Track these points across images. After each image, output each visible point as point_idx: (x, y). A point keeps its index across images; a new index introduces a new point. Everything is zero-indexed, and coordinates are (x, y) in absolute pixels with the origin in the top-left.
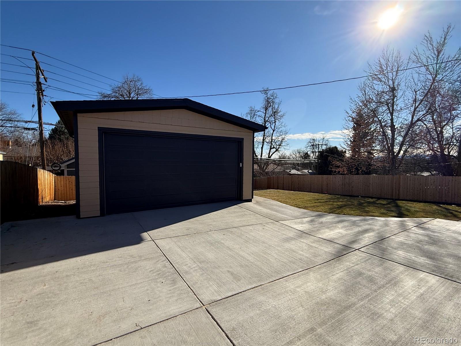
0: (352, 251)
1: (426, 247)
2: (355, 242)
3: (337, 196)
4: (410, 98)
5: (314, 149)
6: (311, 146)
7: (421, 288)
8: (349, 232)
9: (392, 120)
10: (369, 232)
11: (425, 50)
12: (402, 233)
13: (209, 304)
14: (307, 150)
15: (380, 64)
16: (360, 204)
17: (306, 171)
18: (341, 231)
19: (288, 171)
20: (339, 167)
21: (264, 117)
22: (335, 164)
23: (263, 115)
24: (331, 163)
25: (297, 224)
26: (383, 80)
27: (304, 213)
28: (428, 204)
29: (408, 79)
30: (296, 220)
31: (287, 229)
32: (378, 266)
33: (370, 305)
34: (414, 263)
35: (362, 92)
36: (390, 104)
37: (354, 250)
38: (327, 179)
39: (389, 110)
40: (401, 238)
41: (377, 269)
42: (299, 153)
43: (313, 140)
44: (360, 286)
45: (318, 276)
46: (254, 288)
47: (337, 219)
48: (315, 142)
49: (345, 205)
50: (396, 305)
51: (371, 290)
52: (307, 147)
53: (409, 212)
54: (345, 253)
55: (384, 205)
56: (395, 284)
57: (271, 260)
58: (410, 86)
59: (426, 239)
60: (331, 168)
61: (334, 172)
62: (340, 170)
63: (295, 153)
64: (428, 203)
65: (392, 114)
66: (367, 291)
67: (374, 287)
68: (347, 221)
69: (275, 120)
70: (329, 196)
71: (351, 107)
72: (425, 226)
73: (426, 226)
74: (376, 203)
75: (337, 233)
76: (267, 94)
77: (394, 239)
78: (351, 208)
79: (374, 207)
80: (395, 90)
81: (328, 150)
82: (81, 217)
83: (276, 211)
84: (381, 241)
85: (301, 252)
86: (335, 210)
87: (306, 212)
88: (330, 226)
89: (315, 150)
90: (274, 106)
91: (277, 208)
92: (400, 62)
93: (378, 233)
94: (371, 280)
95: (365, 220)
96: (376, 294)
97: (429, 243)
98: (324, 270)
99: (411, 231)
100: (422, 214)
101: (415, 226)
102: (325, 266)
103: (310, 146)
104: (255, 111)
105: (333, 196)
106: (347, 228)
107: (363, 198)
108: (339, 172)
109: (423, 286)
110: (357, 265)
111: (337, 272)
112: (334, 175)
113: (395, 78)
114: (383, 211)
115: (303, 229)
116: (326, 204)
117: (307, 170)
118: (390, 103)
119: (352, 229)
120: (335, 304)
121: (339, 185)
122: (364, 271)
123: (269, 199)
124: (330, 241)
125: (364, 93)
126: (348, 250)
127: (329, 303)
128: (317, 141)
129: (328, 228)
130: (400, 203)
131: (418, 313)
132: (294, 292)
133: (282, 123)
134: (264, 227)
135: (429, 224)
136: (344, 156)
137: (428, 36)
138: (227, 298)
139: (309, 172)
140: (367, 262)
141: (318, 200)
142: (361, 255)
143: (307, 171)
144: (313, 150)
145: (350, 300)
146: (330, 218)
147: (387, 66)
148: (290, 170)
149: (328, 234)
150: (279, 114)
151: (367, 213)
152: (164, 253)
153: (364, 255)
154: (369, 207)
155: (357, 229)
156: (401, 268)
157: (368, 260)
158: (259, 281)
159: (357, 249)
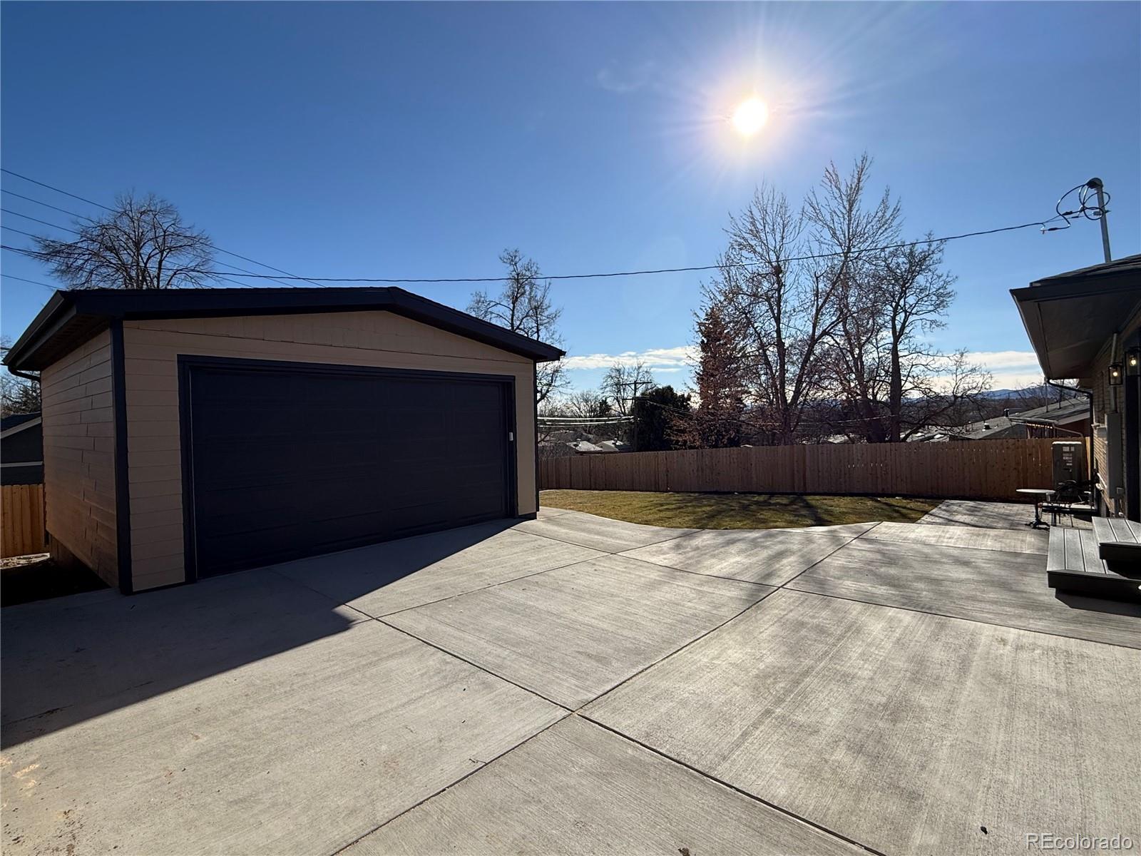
0: (772, 591)
1: (882, 570)
2: (772, 575)
3: (692, 495)
4: (808, 290)
5: (619, 391)
6: (614, 386)
7: (894, 631)
8: (754, 560)
9: (778, 331)
10: (787, 557)
11: (829, 198)
12: (840, 551)
13: (581, 708)
14: (604, 394)
15: (752, 218)
16: (745, 508)
17: (610, 443)
18: (738, 559)
19: (572, 444)
20: (683, 431)
21: (510, 317)
22: (675, 426)
23: (509, 313)
24: (668, 423)
25: (654, 555)
26: (759, 249)
27: (657, 533)
28: (856, 498)
29: (803, 251)
30: (648, 548)
31: (641, 566)
32: (824, 609)
33: (835, 664)
34: (873, 597)
35: (723, 274)
36: (772, 300)
37: (776, 588)
38: (666, 459)
39: (773, 312)
40: (839, 560)
41: (824, 614)
42: (586, 401)
43: (618, 371)
44: (810, 642)
45: (738, 637)
46: (643, 671)
47: (720, 540)
48: (622, 376)
49: (719, 512)
50: (870, 659)
51: (827, 644)
52: (605, 388)
53: (831, 515)
54: (765, 596)
55: (786, 505)
56: (858, 631)
57: (643, 622)
58: (807, 265)
59: (879, 556)
60: (669, 435)
61: (675, 444)
62: (687, 437)
63: (576, 403)
64: (856, 496)
65: (778, 320)
66: (822, 648)
67: (831, 640)
68: (739, 540)
69: (537, 327)
70: (678, 497)
71: (703, 304)
72: (869, 535)
73: (871, 535)
74: (770, 504)
75: (734, 563)
76: (516, 264)
77: (831, 563)
78: (732, 516)
79: (772, 512)
80: (781, 272)
81: (653, 395)
82: (134, 591)
83: (598, 533)
84: (810, 569)
85: (690, 604)
86: (705, 522)
87: (657, 531)
88: (713, 552)
89: (622, 393)
90: (533, 294)
91: (598, 527)
92: (786, 216)
93: (802, 556)
94: (821, 630)
95: (771, 536)
96: (836, 649)
97: (884, 564)
98: (742, 627)
99: (851, 547)
100: (853, 517)
101: (855, 538)
102: (741, 621)
103: (612, 386)
104: (489, 304)
105: (685, 496)
106: (748, 553)
107: (743, 495)
108: (685, 442)
109: (897, 627)
110: (791, 611)
111: (766, 627)
112: (676, 449)
113: (780, 247)
114: (788, 517)
115: (671, 564)
116: (682, 512)
117: (613, 441)
118: (772, 297)
119: (756, 554)
120: (784, 672)
121: (691, 470)
122: (806, 619)
123: (571, 511)
124: (729, 579)
125: (727, 276)
126: (767, 590)
127: (774, 674)
128: (626, 374)
129: (713, 556)
130: (812, 500)
131: (901, 664)
132: (711, 667)
133: (553, 334)
134: (596, 567)
135: (874, 533)
136: (687, 408)
137: (831, 172)
138: (606, 693)
139: (617, 446)
140: (805, 604)
141: (662, 505)
142: (789, 595)
143: (613, 444)
144: (619, 395)
145: (803, 664)
146: (707, 538)
147: (764, 224)
148: (575, 443)
149: (720, 566)
150: (546, 313)
151: (764, 522)
152: (425, 640)
153: (794, 594)
154: (762, 513)
155: (765, 554)
156: (859, 606)
157: (803, 602)
158: (645, 659)
159: (780, 586)
